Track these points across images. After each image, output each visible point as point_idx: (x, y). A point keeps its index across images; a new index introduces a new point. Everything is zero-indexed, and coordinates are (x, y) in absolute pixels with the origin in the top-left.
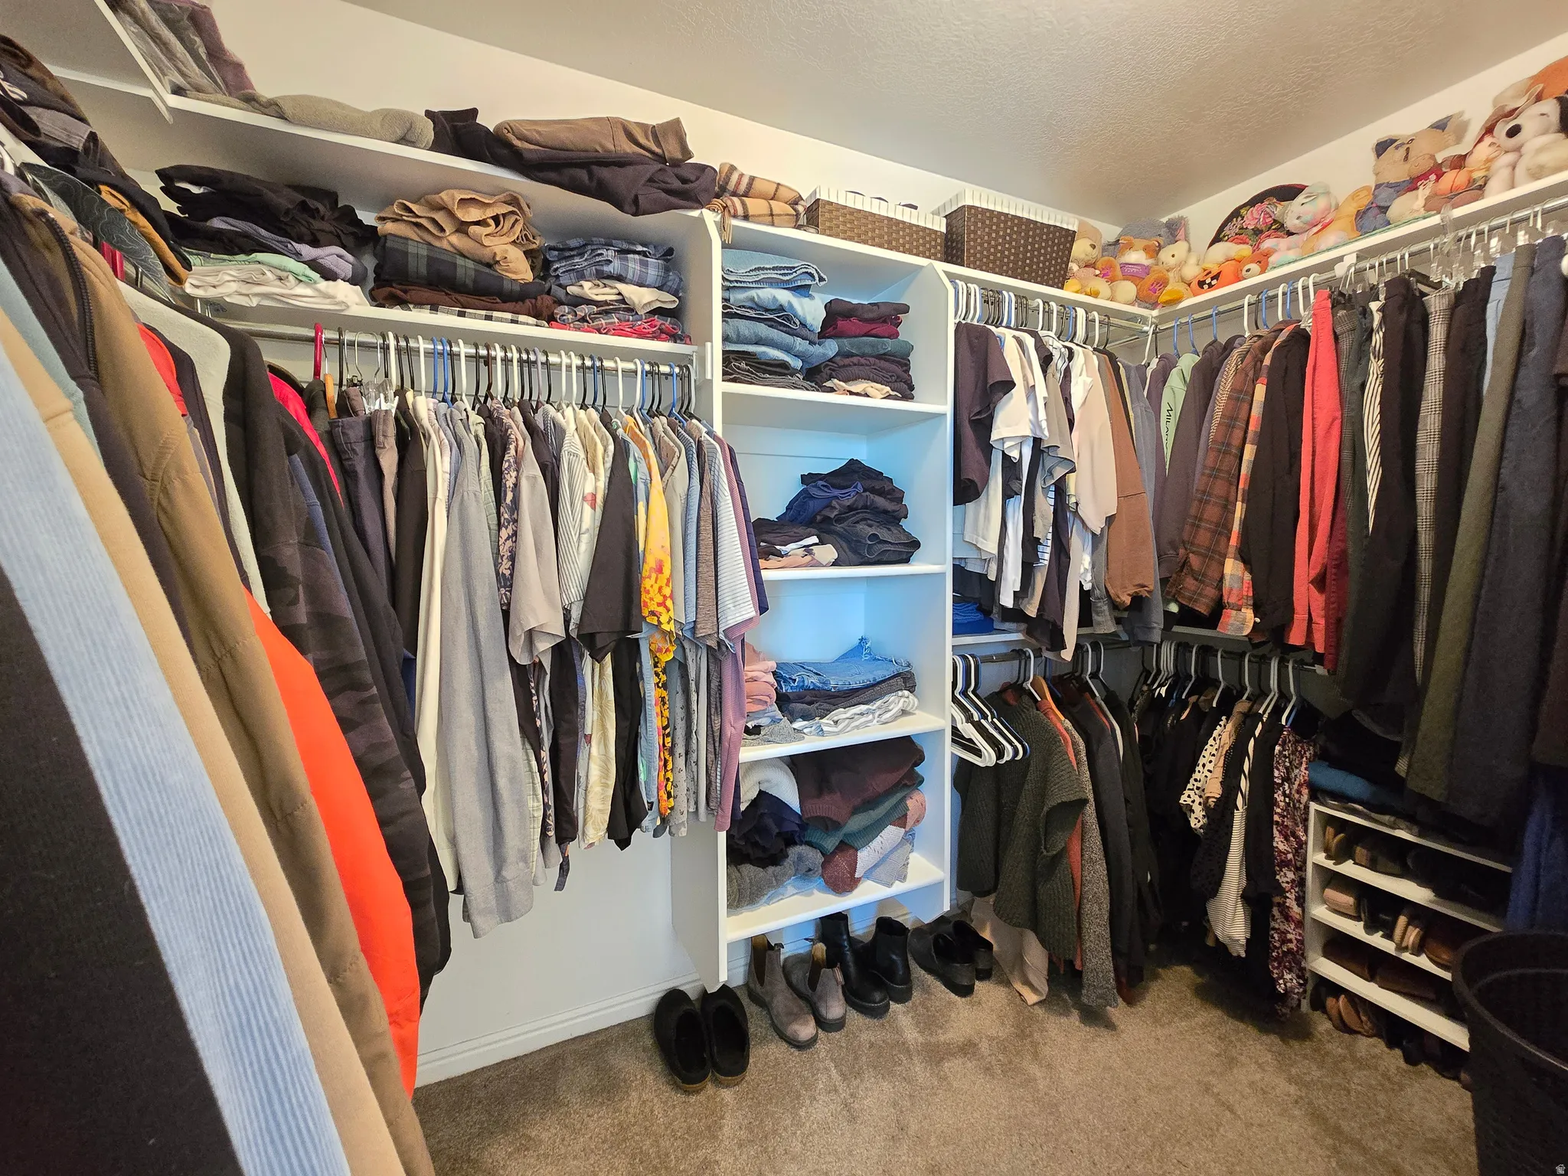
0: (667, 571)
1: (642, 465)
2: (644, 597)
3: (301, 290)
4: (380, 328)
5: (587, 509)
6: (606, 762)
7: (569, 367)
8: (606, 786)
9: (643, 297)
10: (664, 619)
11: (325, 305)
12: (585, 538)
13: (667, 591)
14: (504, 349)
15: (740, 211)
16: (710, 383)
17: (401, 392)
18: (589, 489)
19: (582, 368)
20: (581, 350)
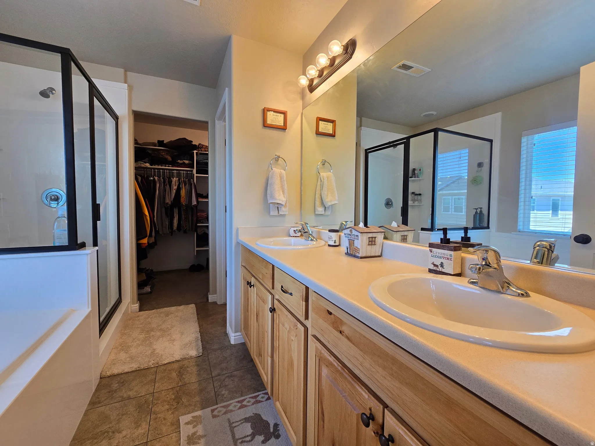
0: (184, 198)
1: (182, 186)
2: (181, 201)
3: (142, 165)
4: (151, 168)
5: (174, 190)
6: (176, 220)
7: (175, 172)
8: (176, 223)
9: (187, 162)
10: (183, 203)
11: (145, 166)
12: (174, 194)
13: (184, 200)
14: (167, 170)
15: (200, 150)
16: (194, 175)
17: (154, 177)
18: (175, 188)
19: (177, 173)
20: (177, 170)
